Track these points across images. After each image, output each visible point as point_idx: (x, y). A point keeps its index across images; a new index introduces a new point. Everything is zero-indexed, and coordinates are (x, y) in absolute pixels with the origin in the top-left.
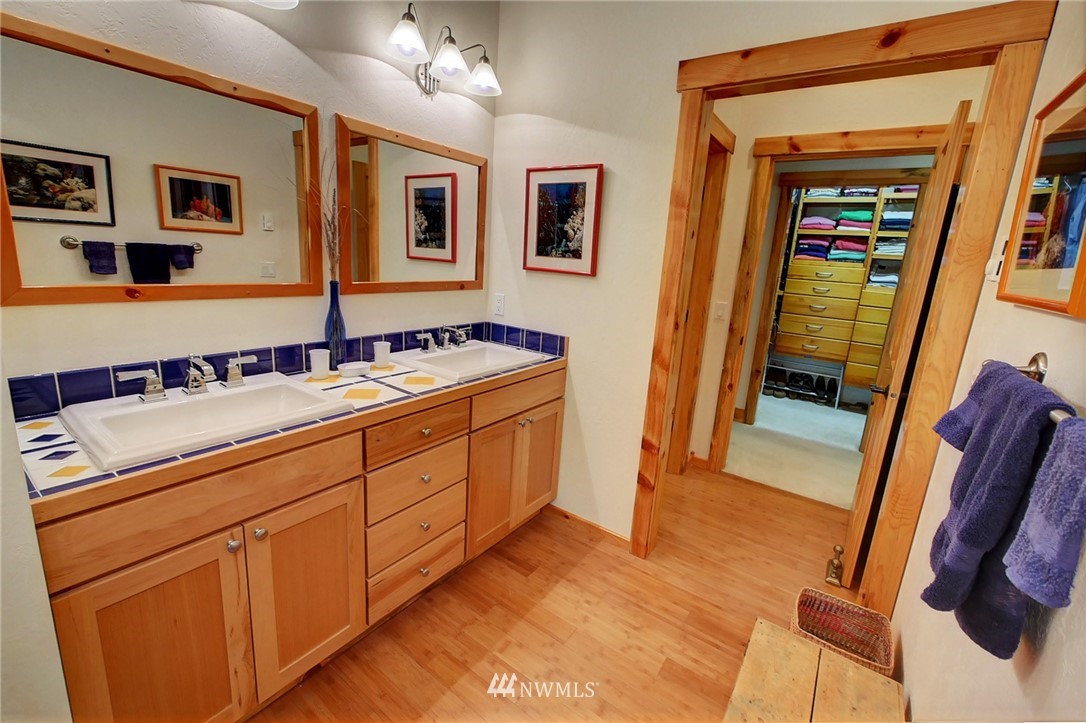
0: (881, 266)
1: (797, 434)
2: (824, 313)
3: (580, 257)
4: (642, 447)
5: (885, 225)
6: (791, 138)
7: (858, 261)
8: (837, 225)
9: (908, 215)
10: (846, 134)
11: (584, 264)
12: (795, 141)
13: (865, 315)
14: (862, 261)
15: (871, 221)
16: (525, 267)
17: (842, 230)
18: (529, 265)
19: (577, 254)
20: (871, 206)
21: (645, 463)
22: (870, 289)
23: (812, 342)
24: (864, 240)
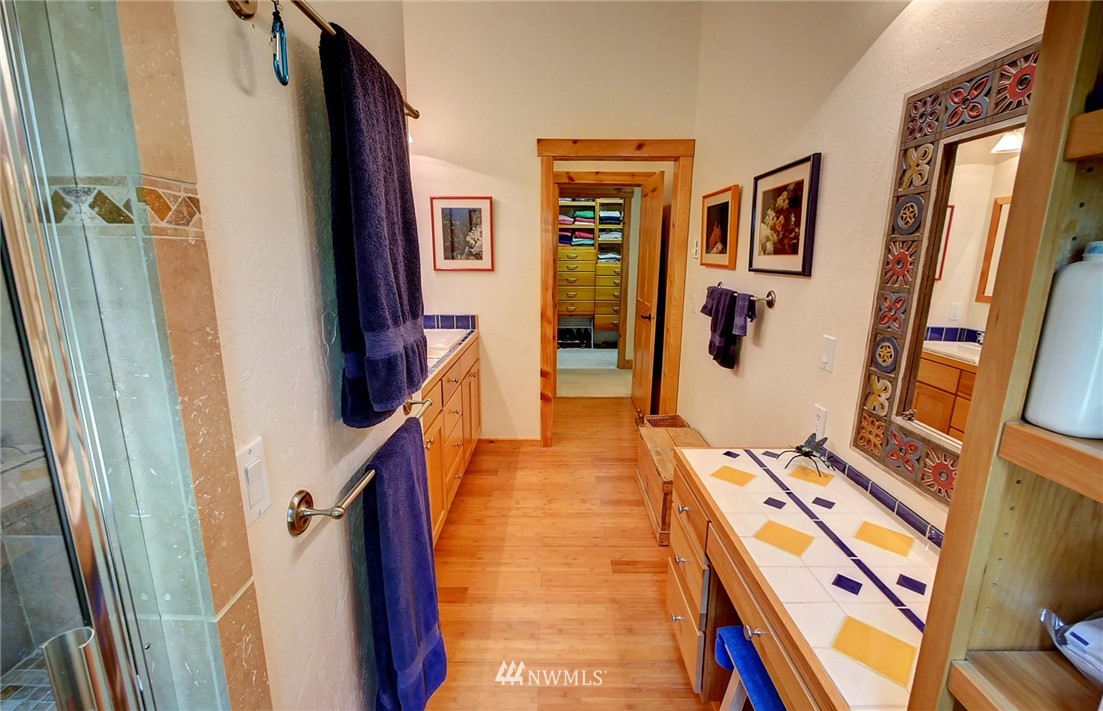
0: (604, 248)
1: (582, 367)
2: (577, 283)
3: (481, 258)
4: (541, 376)
5: (603, 220)
6: (568, 173)
7: (590, 245)
8: (575, 221)
9: (616, 214)
10: (597, 173)
11: (485, 263)
12: (571, 174)
13: (601, 281)
14: (593, 245)
15: (594, 218)
16: (435, 269)
17: (578, 224)
18: (437, 267)
19: (478, 256)
20: (592, 208)
21: (544, 386)
22: (602, 264)
23: (572, 305)
24: (591, 231)
